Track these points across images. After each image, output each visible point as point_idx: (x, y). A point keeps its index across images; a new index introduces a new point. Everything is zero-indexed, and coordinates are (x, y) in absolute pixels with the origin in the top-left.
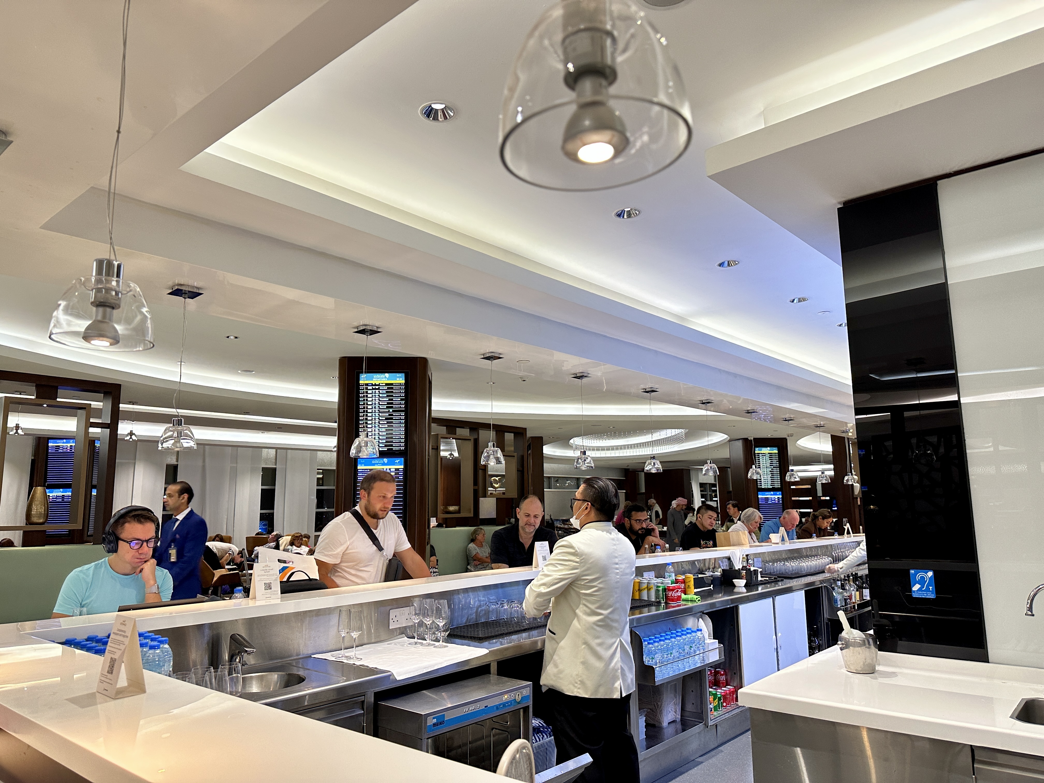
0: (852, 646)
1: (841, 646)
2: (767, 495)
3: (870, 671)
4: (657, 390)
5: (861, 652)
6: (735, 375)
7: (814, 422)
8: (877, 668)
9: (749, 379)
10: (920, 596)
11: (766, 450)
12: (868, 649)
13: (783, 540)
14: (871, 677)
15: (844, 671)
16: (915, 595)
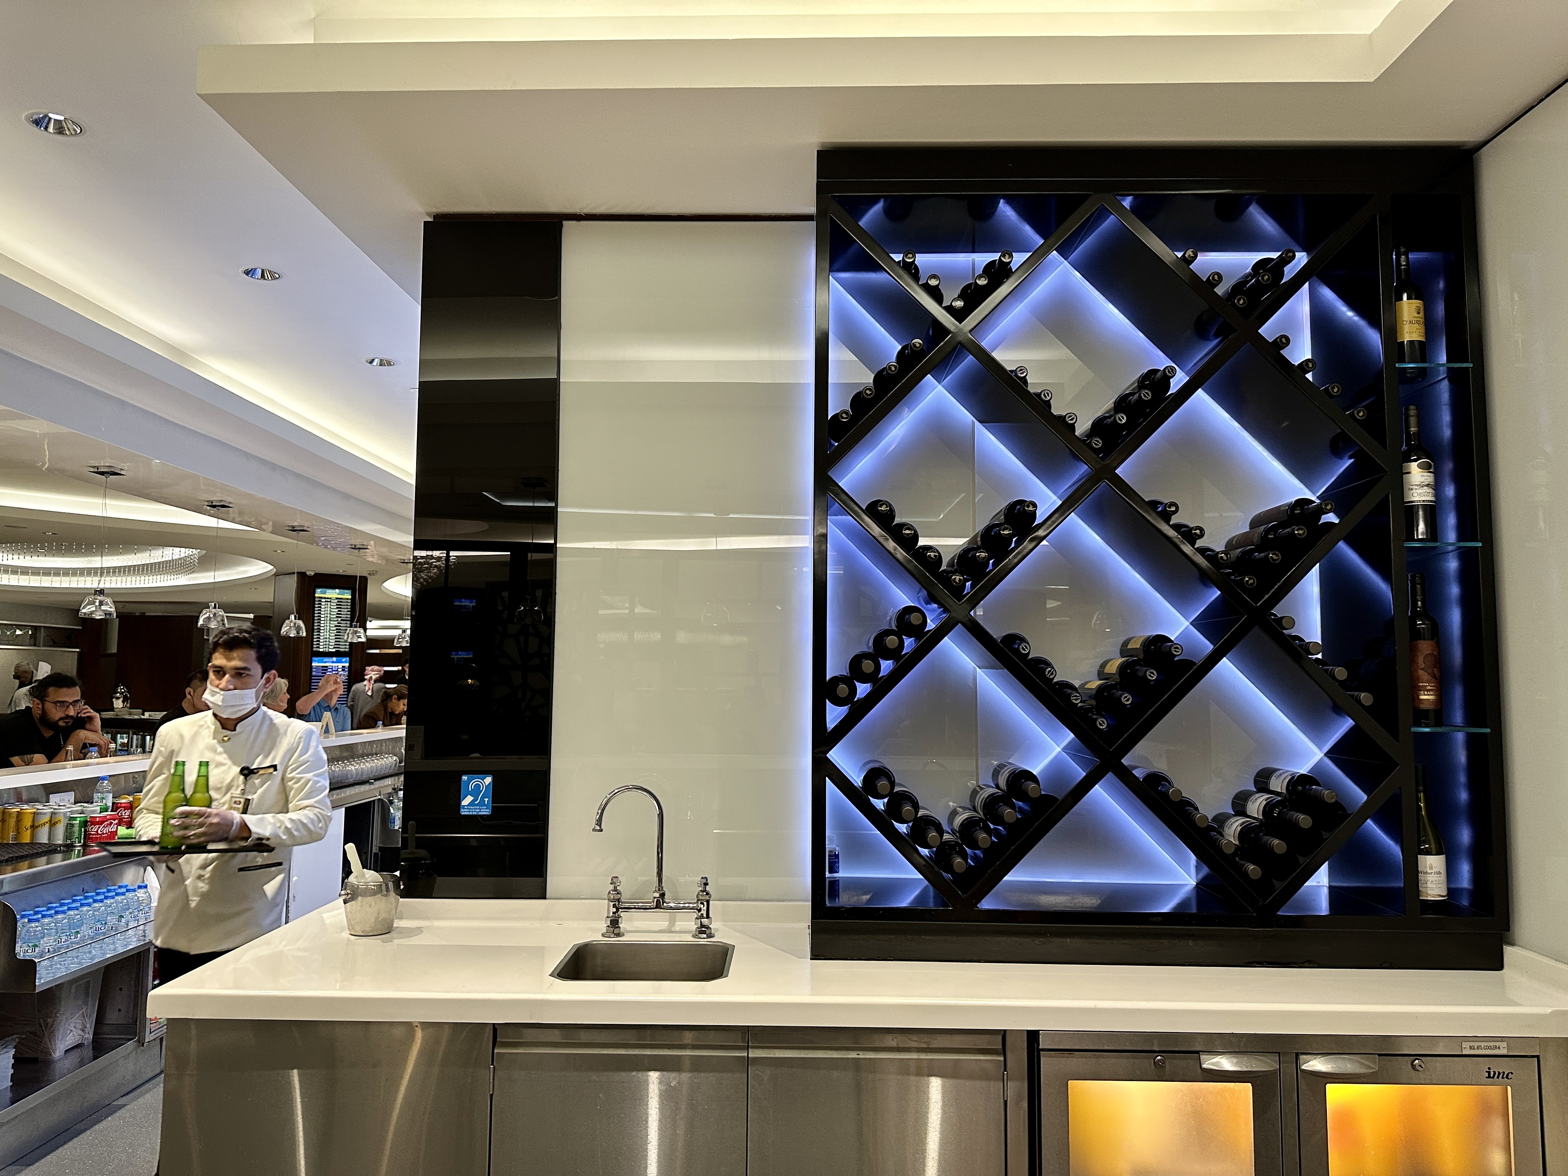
0: (361, 896)
1: (344, 897)
2: (326, 662)
3: (385, 930)
4: (122, 472)
5: (373, 904)
6: (274, 467)
7: (401, 555)
8: (397, 923)
9: (298, 476)
10: (471, 813)
11: (333, 594)
12: (384, 898)
13: (327, 731)
14: (383, 942)
15: (346, 935)
16: (464, 812)
